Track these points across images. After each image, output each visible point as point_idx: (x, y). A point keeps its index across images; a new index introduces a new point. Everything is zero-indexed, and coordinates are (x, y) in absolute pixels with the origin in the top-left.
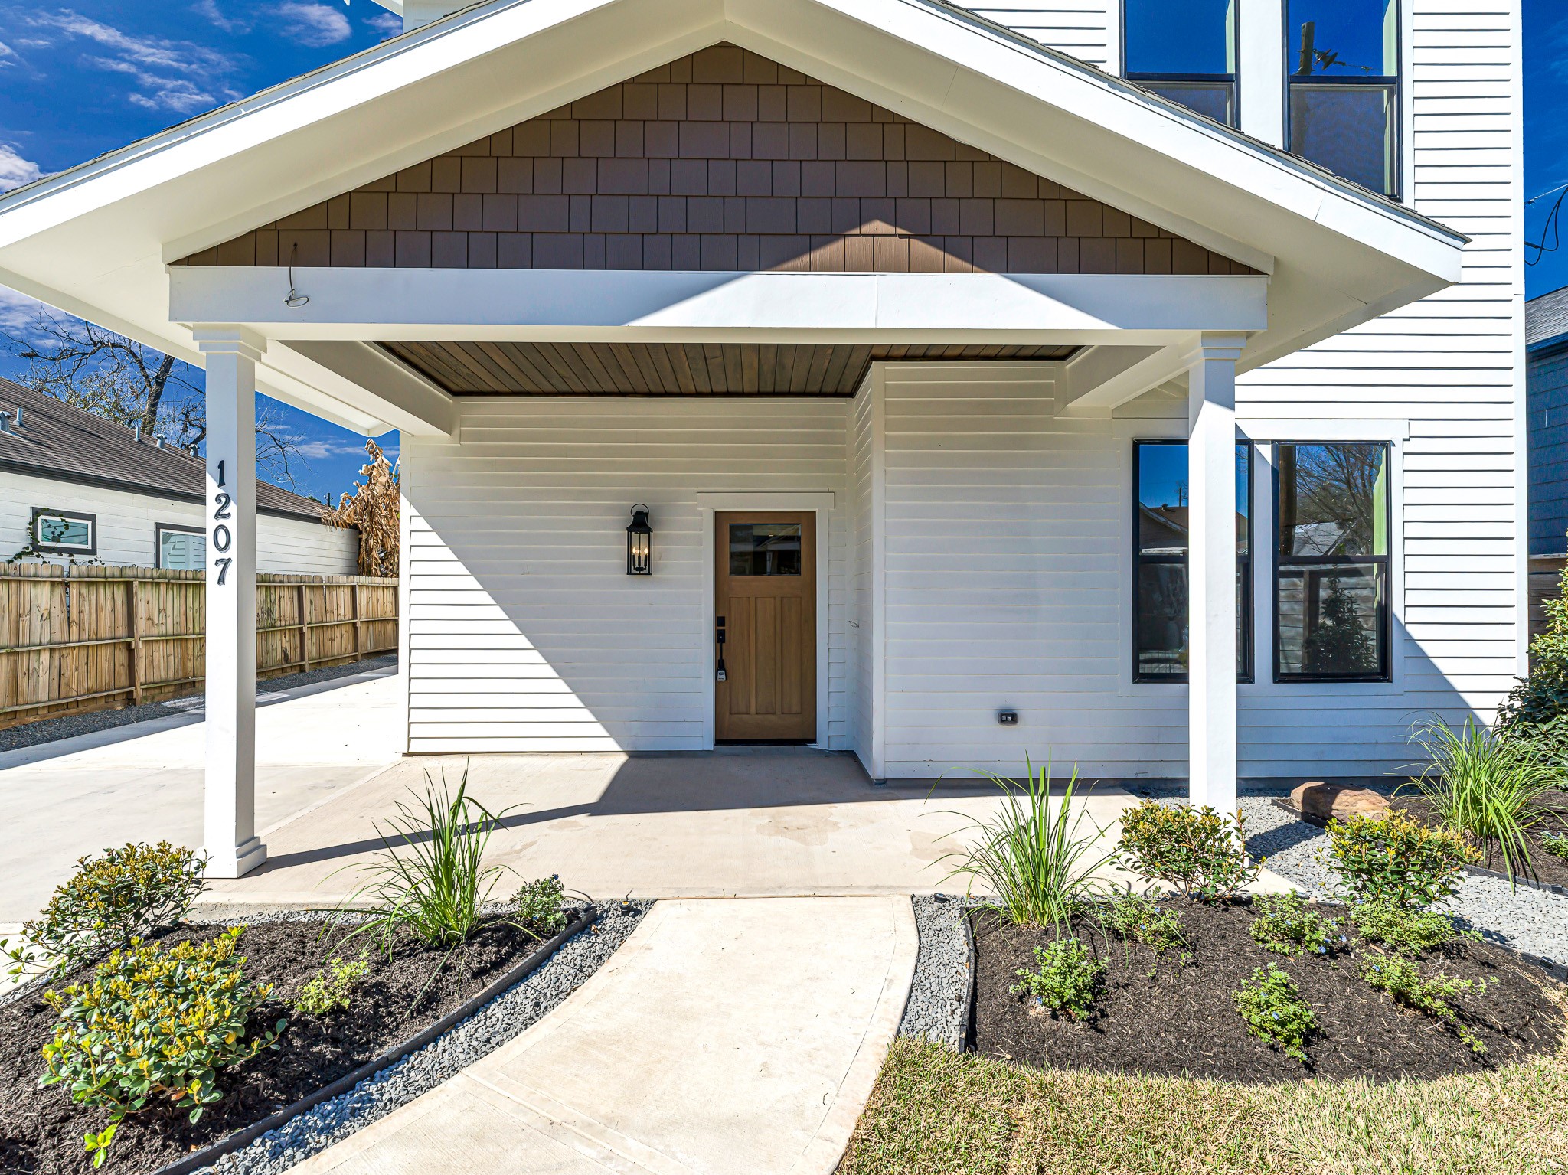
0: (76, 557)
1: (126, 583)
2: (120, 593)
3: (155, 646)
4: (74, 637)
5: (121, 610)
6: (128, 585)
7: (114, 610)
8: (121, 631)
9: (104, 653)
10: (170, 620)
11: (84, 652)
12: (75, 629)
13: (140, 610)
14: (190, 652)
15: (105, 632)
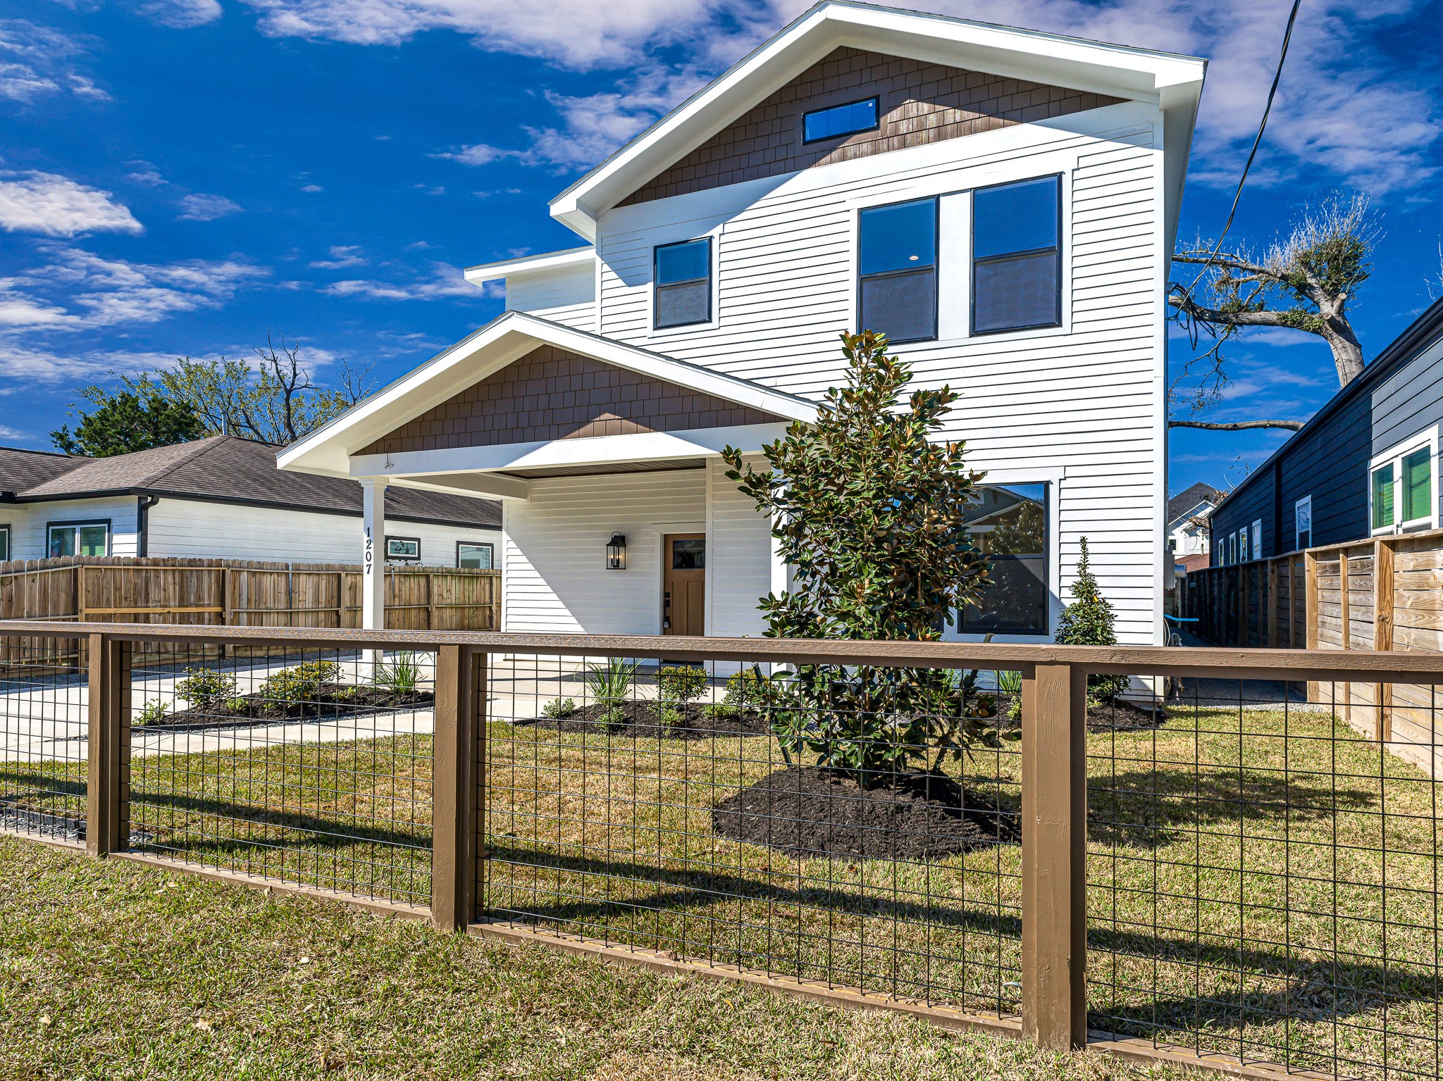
0: (409, 562)
1: (427, 575)
2: (423, 581)
3: (444, 610)
4: (397, 603)
5: (423, 589)
6: (427, 577)
7: (419, 589)
8: (423, 601)
9: (413, 613)
10: (453, 597)
11: (402, 612)
12: (397, 599)
13: (435, 590)
14: (467, 614)
15: (414, 601)
